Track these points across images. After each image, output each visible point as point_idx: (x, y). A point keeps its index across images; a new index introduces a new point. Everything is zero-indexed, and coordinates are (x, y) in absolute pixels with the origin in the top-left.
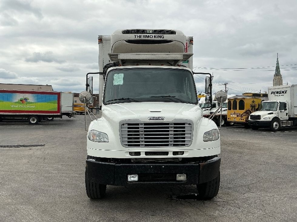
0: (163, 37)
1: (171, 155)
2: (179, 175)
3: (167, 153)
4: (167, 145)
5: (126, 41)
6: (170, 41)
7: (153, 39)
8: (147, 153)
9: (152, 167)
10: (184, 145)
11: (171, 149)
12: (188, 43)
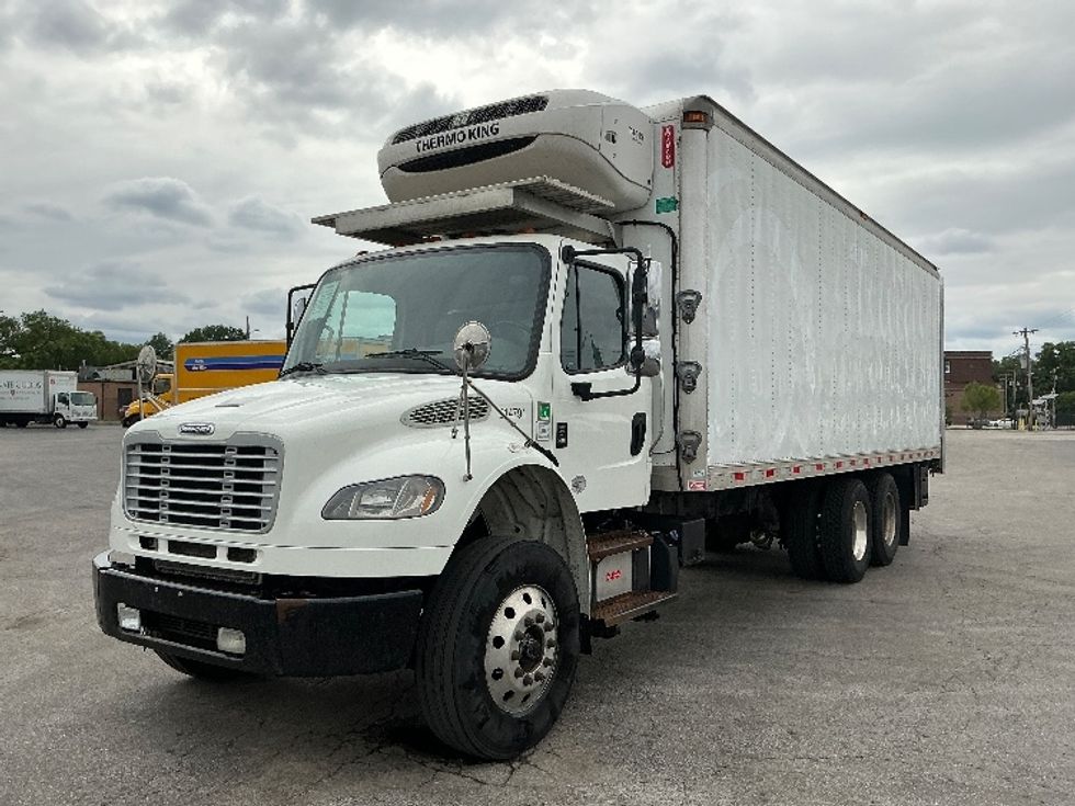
0: (497, 130)
1: (221, 561)
2: (224, 632)
3: (210, 551)
4: (215, 523)
5: (399, 167)
6: (528, 140)
7: (468, 142)
8: (175, 546)
9: (180, 594)
10: (256, 526)
11: (223, 538)
12: (678, 127)
